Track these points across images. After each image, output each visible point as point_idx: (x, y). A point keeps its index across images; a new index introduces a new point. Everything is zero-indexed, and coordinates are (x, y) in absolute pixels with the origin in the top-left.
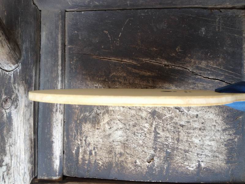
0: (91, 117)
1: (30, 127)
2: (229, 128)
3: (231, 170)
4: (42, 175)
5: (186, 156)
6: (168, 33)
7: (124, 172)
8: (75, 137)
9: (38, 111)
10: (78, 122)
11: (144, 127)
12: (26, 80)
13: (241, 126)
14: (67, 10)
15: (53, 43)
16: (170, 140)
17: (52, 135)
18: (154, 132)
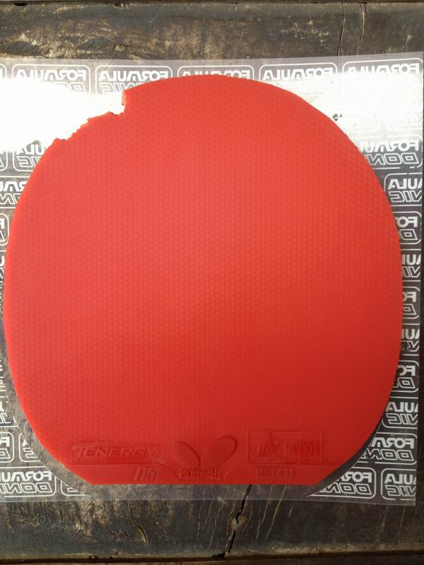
2: (112, 507)
10: (117, 48)
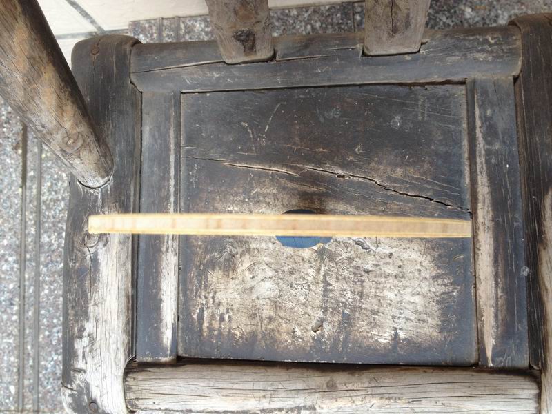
0: (222, 259)
1: (127, 276)
2: (442, 274)
3: (448, 342)
4: (145, 355)
5: (374, 320)
6: (342, 125)
7: (276, 348)
8: (196, 293)
9: (138, 251)
10: (201, 268)
11: (307, 274)
12: (120, 200)
13: (462, 271)
14: (184, 91)
15: (161, 144)
16: (349, 295)
17: (160, 289)
18: (323, 282)
